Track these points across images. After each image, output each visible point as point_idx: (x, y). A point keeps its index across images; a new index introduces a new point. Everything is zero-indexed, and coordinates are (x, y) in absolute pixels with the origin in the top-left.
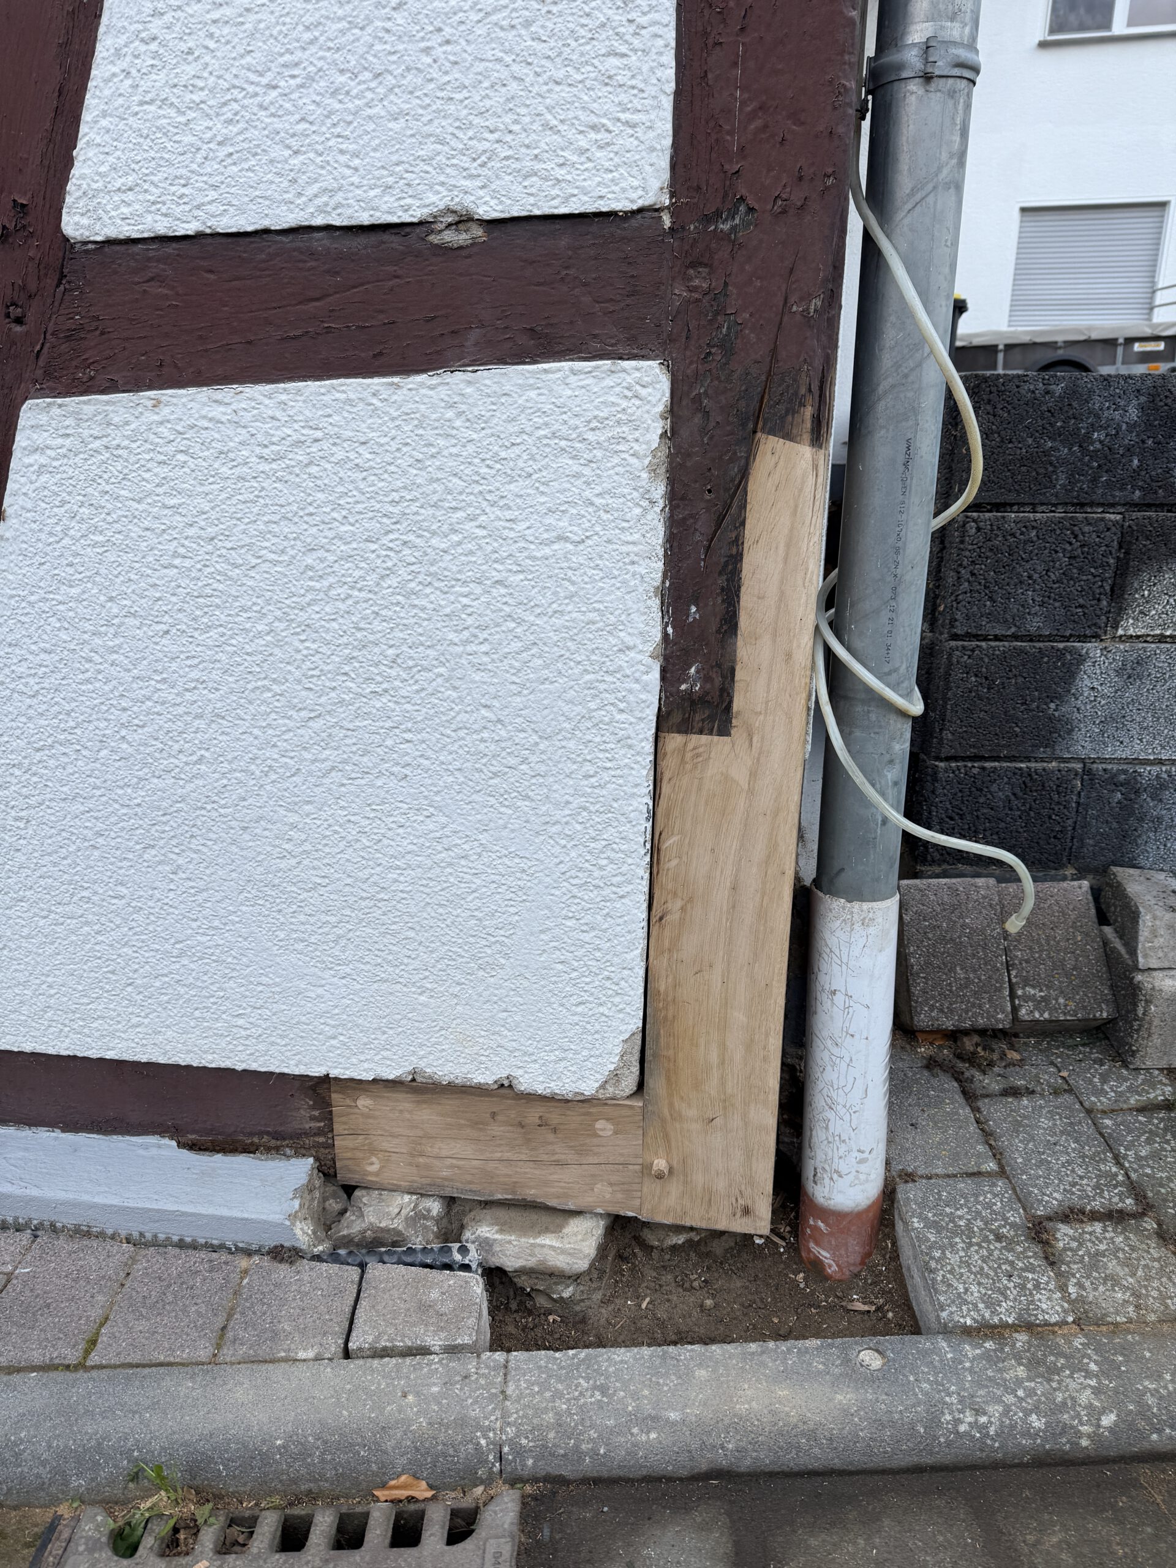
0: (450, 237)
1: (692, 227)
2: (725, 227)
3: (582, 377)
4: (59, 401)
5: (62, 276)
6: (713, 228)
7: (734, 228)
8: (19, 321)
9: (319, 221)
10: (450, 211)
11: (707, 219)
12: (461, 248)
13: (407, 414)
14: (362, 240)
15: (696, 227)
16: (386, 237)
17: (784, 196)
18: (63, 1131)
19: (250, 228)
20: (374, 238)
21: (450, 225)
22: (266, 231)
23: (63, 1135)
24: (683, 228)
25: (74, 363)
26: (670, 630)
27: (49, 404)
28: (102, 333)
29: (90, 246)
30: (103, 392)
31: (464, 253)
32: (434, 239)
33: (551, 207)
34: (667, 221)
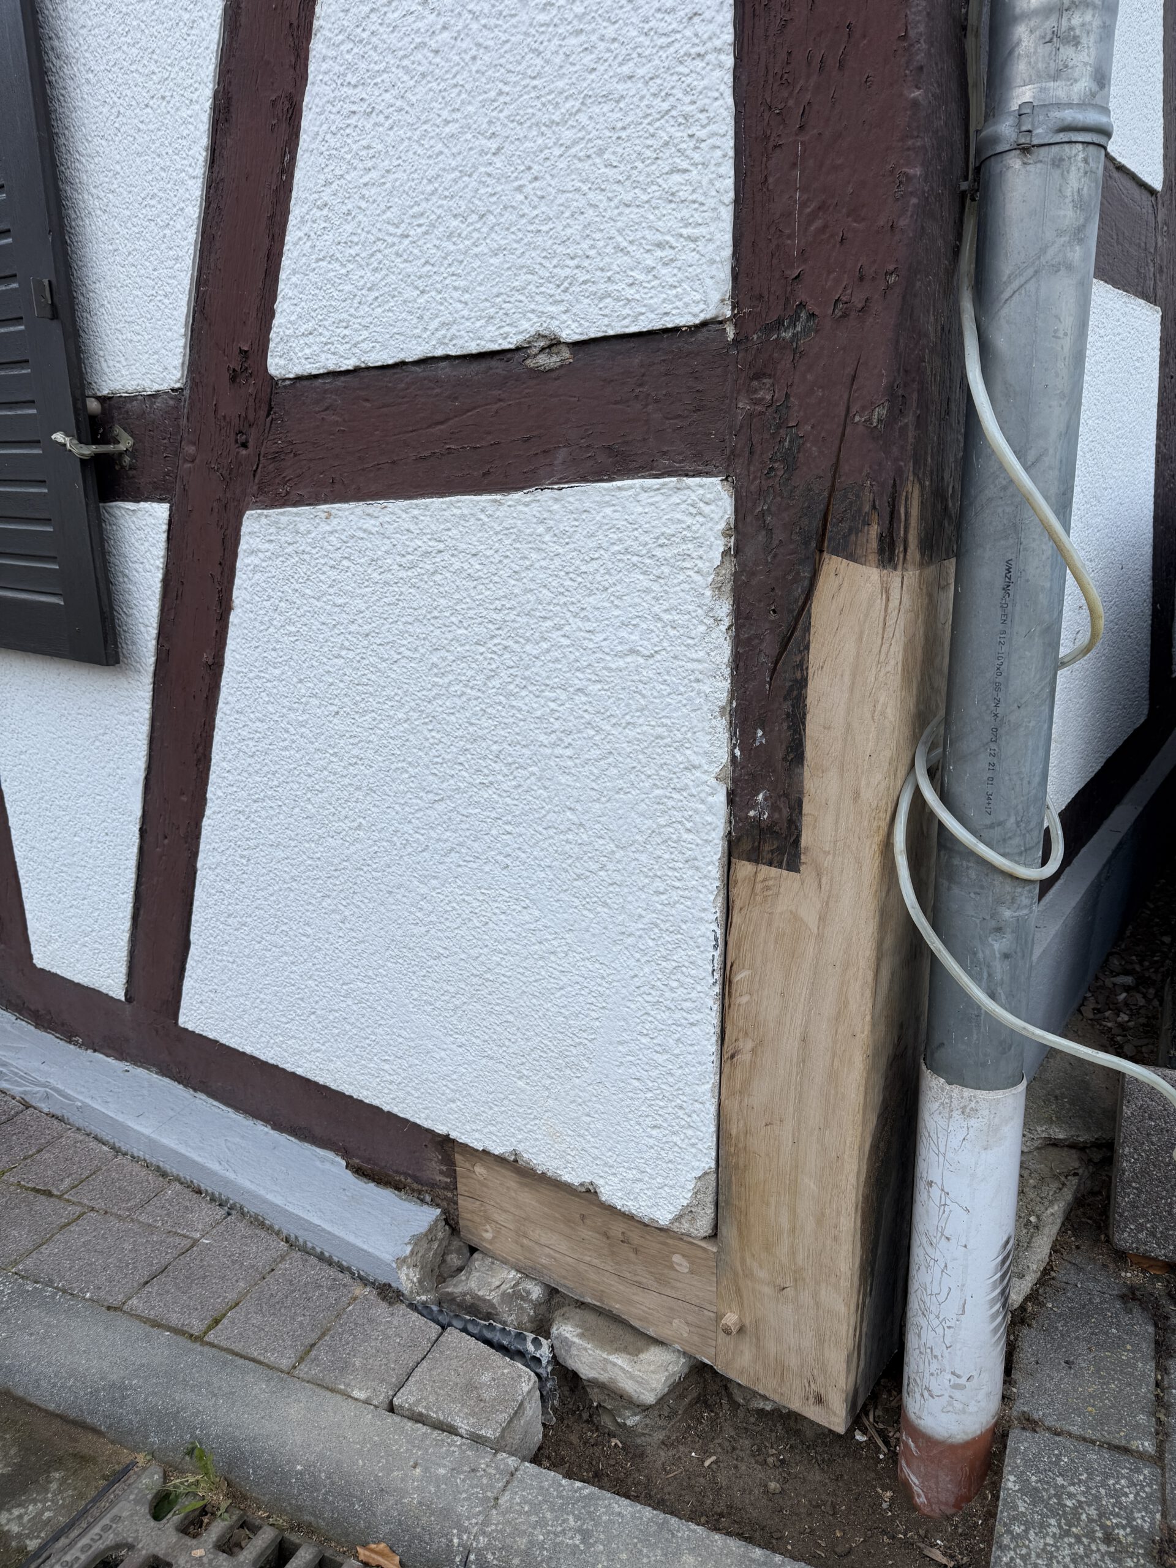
0: (545, 361)
1: (755, 337)
2: (787, 335)
3: (652, 494)
4: (265, 512)
5: (270, 408)
6: (775, 337)
7: (795, 336)
8: (244, 445)
9: (439, 353)
10: (540, 336)
11: (769, 328)
12: (551, 370)
13: (507, 529)
14: (475, 367)
15: (758, 338)
16: (494, 363)
17: (844, 299)
18: (273, 1129)
19: (391, 362)
20: (484, 365)
21: (543, 349)
22: (402, 364)
23: (272, 1132)
24: (747, 338)
25: (277, 480)
26: (737, 752)
27: (260, 515)
28: (295, 455)
29: (288, 382)
30: (294, 505)
31: (554, 375)
32: (531, 363)
33: (623, 327)
34: (730, 332)
